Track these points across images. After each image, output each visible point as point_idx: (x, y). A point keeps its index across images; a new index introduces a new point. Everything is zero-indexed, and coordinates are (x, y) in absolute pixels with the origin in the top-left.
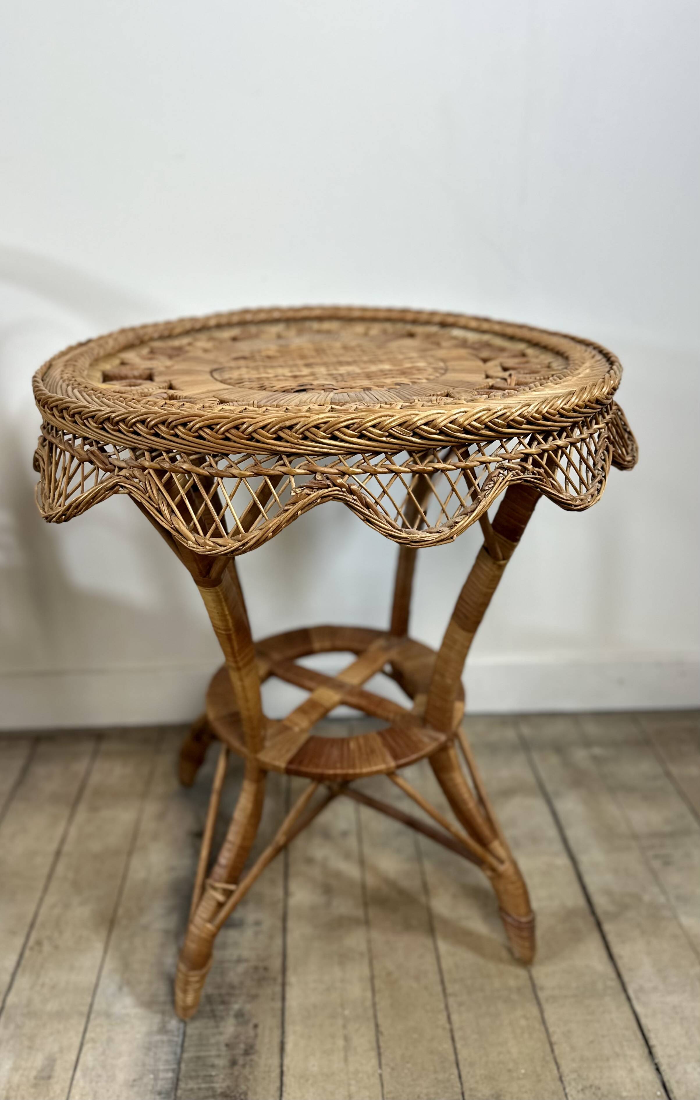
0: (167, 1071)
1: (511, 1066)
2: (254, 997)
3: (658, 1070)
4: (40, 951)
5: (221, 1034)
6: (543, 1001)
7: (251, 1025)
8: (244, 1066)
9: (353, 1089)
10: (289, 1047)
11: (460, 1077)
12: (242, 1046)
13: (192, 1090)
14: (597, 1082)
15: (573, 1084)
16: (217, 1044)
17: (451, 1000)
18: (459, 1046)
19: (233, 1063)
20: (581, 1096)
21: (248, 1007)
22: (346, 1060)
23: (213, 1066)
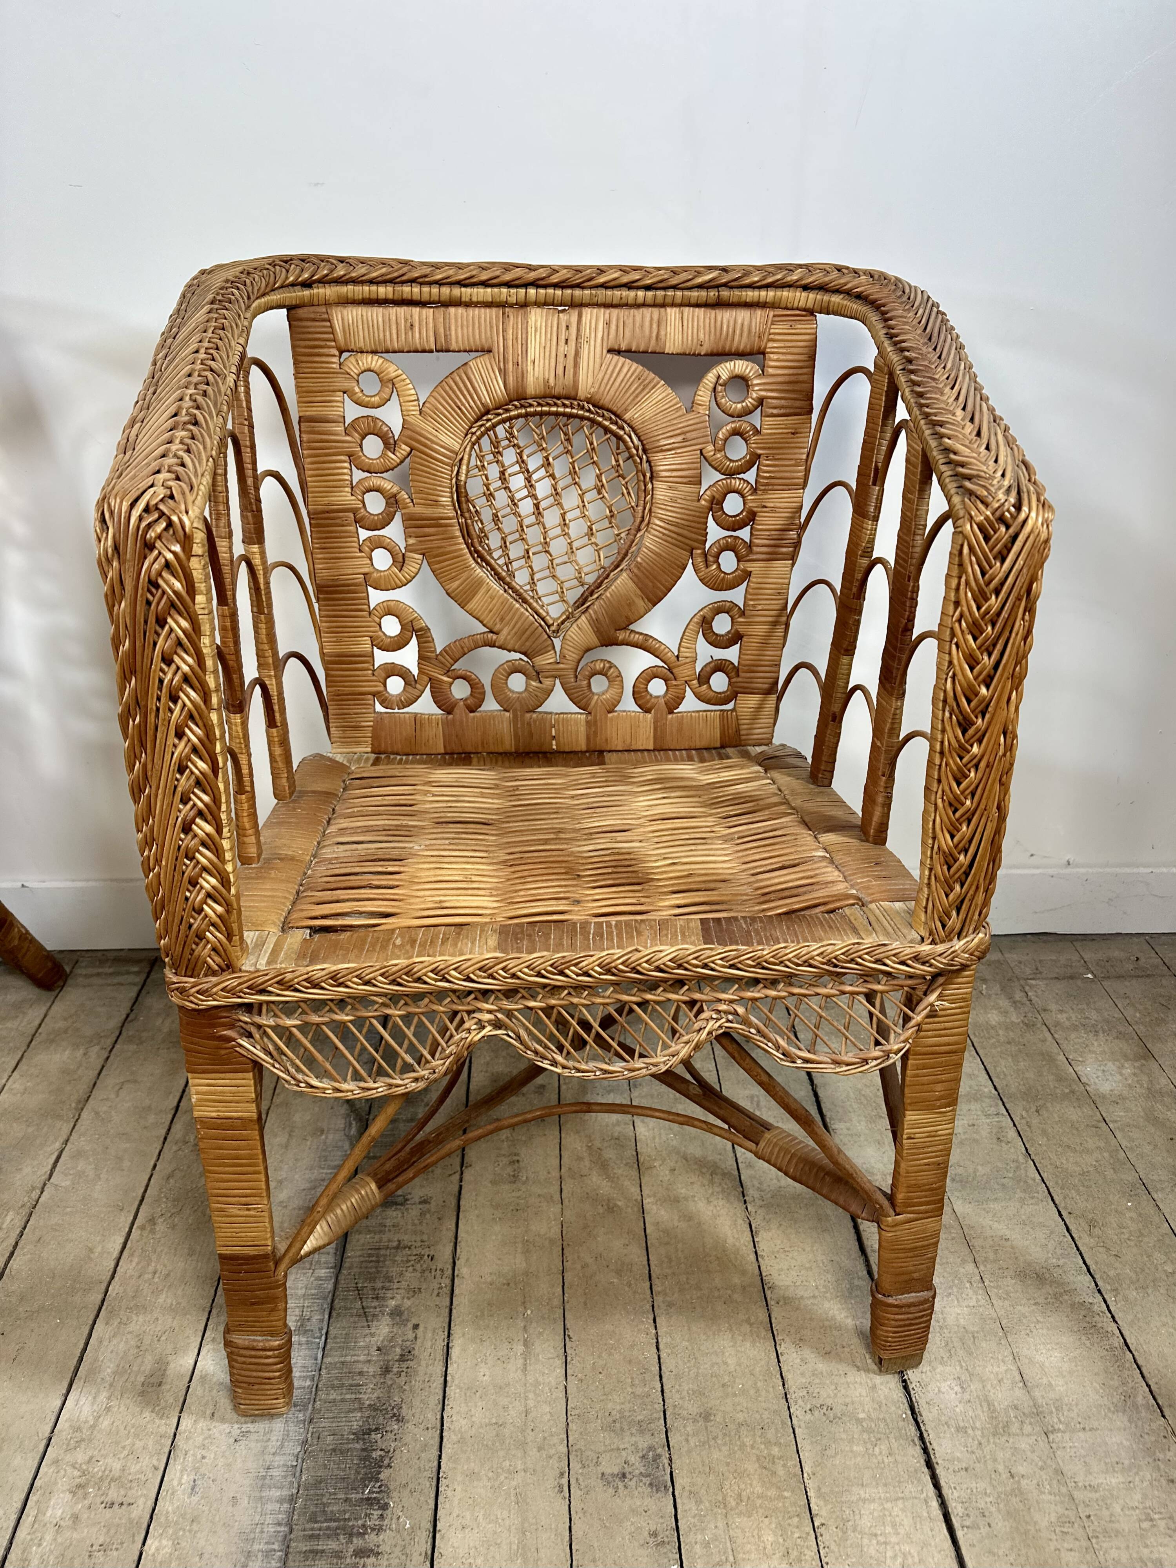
0: (305, 1378)
1: (726, 1379)
2: (415, 1292)
3: (906, 1388)
4: (153, 1231)
5: (372, 1335)
6: (771, 1303)
7: (410, 1325)
8: (399, 1374)
9: (531, 1403)
10: (455, 1353)
11: (662, 1391)
12: (398, 1350)
13: (334, 1401)
14: (829, 1402)
15: (800, 1402)
16: (367, 1347)
17: (659, 1300)
18: (663, 1355)
19: (386, 1370)
20: (809, 1416)
21: (407, 1303)
22: (525, 1370)
23: (361, 1373)
